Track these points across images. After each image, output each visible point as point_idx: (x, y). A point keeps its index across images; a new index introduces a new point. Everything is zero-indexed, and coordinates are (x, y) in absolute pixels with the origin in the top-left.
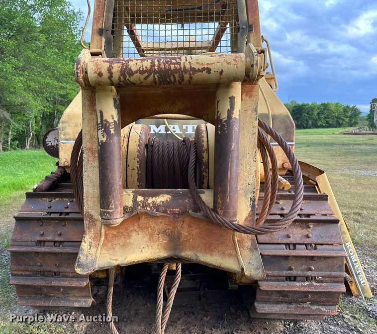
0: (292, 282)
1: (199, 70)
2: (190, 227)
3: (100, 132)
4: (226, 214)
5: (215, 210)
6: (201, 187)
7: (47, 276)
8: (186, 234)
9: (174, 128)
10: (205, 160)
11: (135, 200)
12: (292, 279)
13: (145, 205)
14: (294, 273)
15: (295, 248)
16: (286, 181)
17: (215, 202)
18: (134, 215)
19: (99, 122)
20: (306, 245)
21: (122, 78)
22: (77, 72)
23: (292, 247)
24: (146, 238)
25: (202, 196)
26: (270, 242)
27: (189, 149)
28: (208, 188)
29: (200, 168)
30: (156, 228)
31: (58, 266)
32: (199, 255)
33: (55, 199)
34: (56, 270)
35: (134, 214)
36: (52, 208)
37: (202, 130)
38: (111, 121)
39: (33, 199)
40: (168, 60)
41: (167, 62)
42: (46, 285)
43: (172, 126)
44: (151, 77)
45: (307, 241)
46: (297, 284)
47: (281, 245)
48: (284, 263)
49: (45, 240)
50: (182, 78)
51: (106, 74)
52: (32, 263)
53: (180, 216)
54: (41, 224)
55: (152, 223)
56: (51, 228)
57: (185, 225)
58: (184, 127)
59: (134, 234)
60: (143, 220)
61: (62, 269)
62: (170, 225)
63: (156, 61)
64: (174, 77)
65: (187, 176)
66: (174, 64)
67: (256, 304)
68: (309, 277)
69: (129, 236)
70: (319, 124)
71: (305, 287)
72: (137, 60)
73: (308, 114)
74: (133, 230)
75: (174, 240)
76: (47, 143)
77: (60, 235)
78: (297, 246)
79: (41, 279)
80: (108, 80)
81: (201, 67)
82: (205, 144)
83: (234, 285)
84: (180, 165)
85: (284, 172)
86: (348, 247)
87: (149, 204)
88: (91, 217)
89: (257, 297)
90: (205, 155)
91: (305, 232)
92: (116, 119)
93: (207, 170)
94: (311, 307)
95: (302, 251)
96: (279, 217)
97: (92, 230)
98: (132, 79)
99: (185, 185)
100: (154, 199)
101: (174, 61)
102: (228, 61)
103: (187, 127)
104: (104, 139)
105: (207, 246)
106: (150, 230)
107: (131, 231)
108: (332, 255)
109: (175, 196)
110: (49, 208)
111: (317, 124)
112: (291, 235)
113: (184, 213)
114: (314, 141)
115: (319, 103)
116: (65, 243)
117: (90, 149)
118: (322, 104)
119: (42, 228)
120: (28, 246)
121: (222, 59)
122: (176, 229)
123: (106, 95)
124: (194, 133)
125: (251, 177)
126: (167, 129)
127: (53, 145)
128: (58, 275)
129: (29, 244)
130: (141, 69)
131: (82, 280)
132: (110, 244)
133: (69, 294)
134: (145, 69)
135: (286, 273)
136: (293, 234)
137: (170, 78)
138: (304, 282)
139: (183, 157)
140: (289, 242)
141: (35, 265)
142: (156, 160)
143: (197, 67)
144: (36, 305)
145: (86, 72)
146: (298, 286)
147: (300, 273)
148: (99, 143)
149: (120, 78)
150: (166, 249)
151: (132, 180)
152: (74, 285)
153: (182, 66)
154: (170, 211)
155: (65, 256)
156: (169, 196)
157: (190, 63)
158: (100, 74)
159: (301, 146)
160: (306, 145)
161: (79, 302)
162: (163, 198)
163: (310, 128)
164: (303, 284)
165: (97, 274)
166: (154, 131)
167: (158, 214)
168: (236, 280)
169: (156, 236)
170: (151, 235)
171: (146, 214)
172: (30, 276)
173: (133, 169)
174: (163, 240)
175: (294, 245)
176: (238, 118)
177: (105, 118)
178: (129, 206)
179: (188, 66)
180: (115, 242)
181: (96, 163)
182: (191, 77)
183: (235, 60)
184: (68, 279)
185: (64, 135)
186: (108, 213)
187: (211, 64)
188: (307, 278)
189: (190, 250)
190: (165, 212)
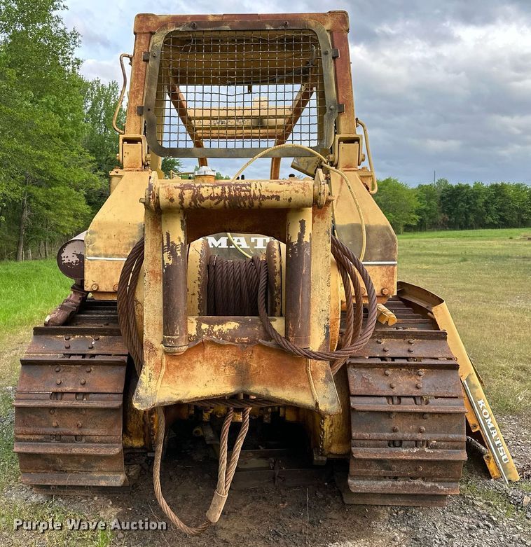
0: (396, 448)
1: (268, 197)
2: (260, 358)
3: (166, 255)
4: (298, 341)
5: (287, 338)
6: (272, 315)
7: (64, 442)
8: (256, 365)
9: (239, 241)
10: (277, 284)
11: (199, 328)
12: (397, 443)
13: (210, 333)
14: (399, 435)
15: (400, 403)
16: (391, 313)
17: (287, 329)
18: (198, 345)
19: (165, 244)
20: (414, 397)
21: (193, 204)
22: (149, 198)
23: (396, 401)
24: (212, 371)
25: (273, 323)
26: (367, 394)
27: (258, 271)
28: (281, 315)
29: (272, 293)
30: (222, 359)
31: (80, 428)
32: (269, 389)
33: (74, 336)
34: (77, 432)
35: (199, 342)
36: (72, 349)
37: (274, 248)
38: (177, 243)
39: (43, 337)
40: (238, 187)
41: (237, 189)
42: (65, 452)
43: (236, 239)
44: (222, 203)
45: (415, 392)
46: (404, 451)
47: (381, 398)
48: (385, 422)
49: (64, 391)
50: (252, 204)
51: (177, 200)
52: (43, 423)
53: (249, 346)
54: (58, 369)
55: (218, 353)
56: (70, 375)
57: (254, 356)
58: (253, 240)
59: (198, 365)
60: (208, 349)
61: (86, 431)
62: (238, 356)
63: (226, 187)
64: (244, 203)
65: (257, 302)
66: (244, 191)
67: (349, 481)
68: (419, 441)
69: (192, 368)
70: (487, 221)
71: (414, 454)
72: (208, 186)
73: (468, 203)
74: (197, 361)
75: (243, 374)
76: (63, 259)
77: (83, 384)
78: (403, 399)
79: (56, 445)
80: (180, 206)
81: (270, 195)
82: (277, 265)
83: (320, 458)
84: (248, 289)
85: (385, 301)
86: (481, 407)
87: (215, 333)
88: (152, 346)
89: (350, 470)
90: (277, 278)
91: (414, 380)
92: (183, 241)
93: (280, 296)
94: (425, 484)
95: (409, 406)
96: (379, 361)
97: (153, 360)
98: (203, 204)
99: (255, 312)
100: (220, 327)
101: (244, 188)
102: (297, 190)
103: (256, 240)
104: (170, 262)
105: (279, 378)
106: (215, 361)
107: (195, 362)
108: (447, 411)
109: (243, 324)
110: (66, 348)
111: (484, 220)
112: (394, 385)
113: (253, 342)
114: (475, 252)
115: (487, 183)
116: (90, 396)
117: (152, 272)
118: (492, 186)
119: (60, 375)
120: (40, 400)
121: (290, 188)
122: (245, 360)
123: (174, 217)
124: (265, 247)
125: (324, 302)
126: (229, 243)
127: (71, 262)
128: (81, 440)
129: (41, 397)
130: (212, 196)
131: (114, 446)
132: (172, 376)
133: (93, 467)
134: (216, 195)
135: (387, 435)
136: (398, 384)
137: (240, 204)
138: (413, 447)
139: (251, 280)
140: (391, 394)
141: (49, 425)
142: (219, 283)
143: (266, 194)
144: (46, 484)
145: (158, 198)
146: (404, 453)
147: (407, 435)
148: (163, 266)
149: (190, 203)
150: (233, 383)
151: (192, 307)
152: (102, 453)
153: (252, 193)
154: (238, 340)
155: (90, 413)
156: (237, 324)
157: (259, 190)
158: (172, 200)
159: (451, 259)
160: (460, 259)
161: (107, 479)
162: (231, 325)
163: (471, 227)
164: (411, 450)
165: (131, 442)
166: (213, 245)
167: (226, 343)
168: (323, 450)
169: (222, 369)
170: (217, 367)
171: (212, 343)
172: (41, 441)
173: (194, 294)
174: (230, 372)
175: (399, 397)
176: (309, 241)
177: (171, 240)
178: (193, 335)
179: (257, 194)
180: (177, 374)
181: (160, 287)
182: (261, 204)
183: (303, 189)
184: (94, 445)
185: (93, 249)
186: (173, 340)
187: (280, 192)
188: (417, 443)
189: (260, 384)
190: (233, 340)
